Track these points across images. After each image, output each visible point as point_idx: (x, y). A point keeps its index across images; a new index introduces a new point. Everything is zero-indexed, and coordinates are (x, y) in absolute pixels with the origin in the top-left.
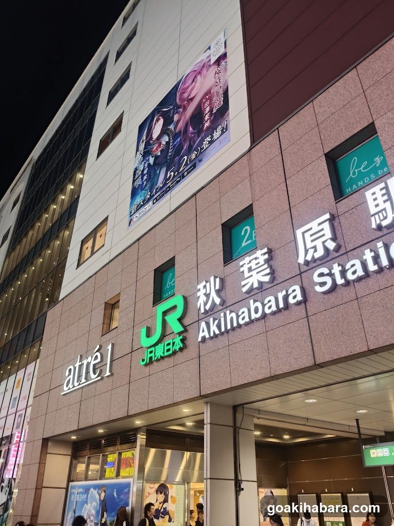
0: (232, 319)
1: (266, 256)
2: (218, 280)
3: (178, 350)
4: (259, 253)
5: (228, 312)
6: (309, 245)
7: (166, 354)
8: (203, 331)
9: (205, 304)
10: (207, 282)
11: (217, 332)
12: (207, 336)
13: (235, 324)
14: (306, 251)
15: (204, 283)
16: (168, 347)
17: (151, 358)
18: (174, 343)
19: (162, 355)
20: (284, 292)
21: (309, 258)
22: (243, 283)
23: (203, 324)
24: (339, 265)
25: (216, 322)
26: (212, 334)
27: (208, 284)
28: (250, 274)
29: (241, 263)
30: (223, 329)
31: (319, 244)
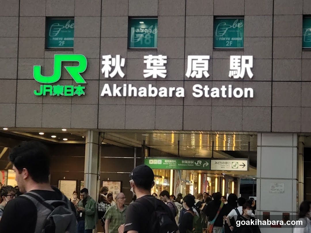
0: (133, 91)
1: (165, 62)
2: (123, 60)
3: (79, 95)
4: (160, 57)
5: (130, 85)
6: (194, 69)
7: (66, 94)
8: (106, 90)
9: (110, 73)
10: (112, 57)
11: (119, 95)
12: (110, 95)
13: (135, 95)
14: (192, 71)
15: (109, 56)
16: (69, 91)
17: (48, 93)
18: (75, 90)
19: (62, 94)
20: (174, 89)
21: (193, 76)
22: (145, 71)
23: (106, 86)
24: (208, 87)
25: (119, 88)
26: (114, 95)
27: (113, 59)
28: (152, 67)
29: (145, 57)
30: (125, 94)
31: (200, 70)
